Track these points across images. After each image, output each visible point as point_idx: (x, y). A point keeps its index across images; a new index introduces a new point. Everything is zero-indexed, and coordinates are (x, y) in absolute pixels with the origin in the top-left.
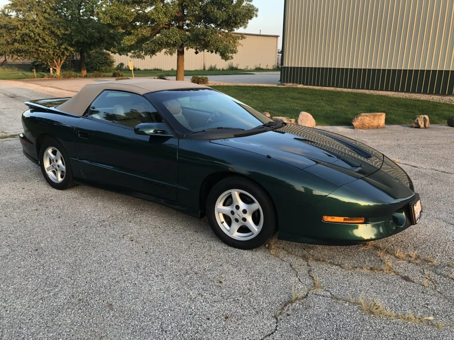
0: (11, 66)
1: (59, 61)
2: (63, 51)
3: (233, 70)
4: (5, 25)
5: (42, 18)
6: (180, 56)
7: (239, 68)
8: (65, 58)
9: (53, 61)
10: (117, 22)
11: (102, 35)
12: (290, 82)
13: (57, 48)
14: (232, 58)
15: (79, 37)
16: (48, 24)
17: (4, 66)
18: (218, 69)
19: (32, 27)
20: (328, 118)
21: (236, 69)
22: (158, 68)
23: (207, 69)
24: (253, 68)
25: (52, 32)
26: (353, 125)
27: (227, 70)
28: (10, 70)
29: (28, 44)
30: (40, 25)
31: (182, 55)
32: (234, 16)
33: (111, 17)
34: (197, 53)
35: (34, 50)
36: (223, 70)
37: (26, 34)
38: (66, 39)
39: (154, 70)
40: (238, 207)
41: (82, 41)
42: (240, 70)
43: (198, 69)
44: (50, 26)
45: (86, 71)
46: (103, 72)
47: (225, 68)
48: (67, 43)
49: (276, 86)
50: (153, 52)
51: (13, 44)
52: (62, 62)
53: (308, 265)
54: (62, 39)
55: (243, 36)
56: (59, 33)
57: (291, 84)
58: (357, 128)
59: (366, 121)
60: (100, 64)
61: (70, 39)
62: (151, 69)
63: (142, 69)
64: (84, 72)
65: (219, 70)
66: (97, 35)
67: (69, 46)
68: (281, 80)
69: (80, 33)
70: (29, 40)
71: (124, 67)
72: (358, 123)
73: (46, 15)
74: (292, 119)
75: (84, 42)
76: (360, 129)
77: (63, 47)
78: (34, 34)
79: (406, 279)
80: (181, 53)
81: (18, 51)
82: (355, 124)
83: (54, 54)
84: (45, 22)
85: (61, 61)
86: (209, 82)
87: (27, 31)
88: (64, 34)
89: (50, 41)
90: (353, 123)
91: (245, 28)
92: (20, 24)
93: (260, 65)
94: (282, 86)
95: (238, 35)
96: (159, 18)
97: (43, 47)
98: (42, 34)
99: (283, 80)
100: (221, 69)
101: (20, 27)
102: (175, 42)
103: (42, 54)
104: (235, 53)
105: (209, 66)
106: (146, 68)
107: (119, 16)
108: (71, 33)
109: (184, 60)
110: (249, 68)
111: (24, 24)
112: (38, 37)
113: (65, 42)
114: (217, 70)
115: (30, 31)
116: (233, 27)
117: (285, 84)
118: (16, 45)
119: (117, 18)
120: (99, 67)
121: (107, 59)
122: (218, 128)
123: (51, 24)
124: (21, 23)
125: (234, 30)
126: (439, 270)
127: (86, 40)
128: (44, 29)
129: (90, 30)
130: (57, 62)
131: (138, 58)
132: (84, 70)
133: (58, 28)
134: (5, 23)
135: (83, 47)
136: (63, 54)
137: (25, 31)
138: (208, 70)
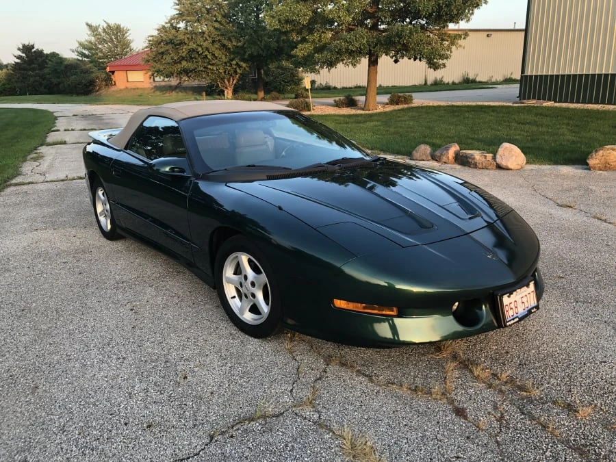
0: (185, 89)
1: (231, 80)
2: (235, 69)
3: (468, 83)
4: (171, 40)
5: (211, 28)
6: (372, 67)
7: (478, 79)
8: (238, 76)
9: (224, 81)
10: (288, 27)
11: (281, 44)
12: (534, 98)
13: (228, 64)
14: (445, 66)
15: (253, 50)
16: (218, 35)
17: (177, 90)
18: (446, 82)
19: (200, 40)
20: (556, 153)
21: (474, 81)
22: (361, 85)
23: (429, 83)
24: (500, 78)
25: (224, 46)
26: (587, 164)
27: (460, 83)
28: (184, 94)
29: (196, 62)
30: (209, 37)
31: (374, 66)
32: (446, 5)
33: (280, 21)
34: (396, 61)
35: (202, 69)
36: (453, 83)
37: (194, 50)
38: (238, 53)
39: (356, 87)
40: (246, 277)
41: (255, 54)
42: (479, 82)
43: (417, 83)
44: (219, 38)
45: (263, 92)
46: (288, 92)
47: (457, 81)
48: (239, 57)
49: (511, 104)
50: (331, 64)
51: (180, 63)
52: (235, 82)
53: (325, 371)
54: (233, 53)
55: (466, 33)
56: (230, 46)
57: (534, 101)
58: (594, 168)
59: (612, 157)
60: (285, 82)
61: (242, 52)
62: (350, 86)
63: (339, 87)
64: (261, 94)
65: (448, 84)
66: (274, 45)
67: (242, 61)
68: (519, 96)
69: (254, 43)
70: (197, 56)
71: (316, 86)
72: (597, 161)
73: (217, 25)
74: (488, 155)
75: (259, 56)
76: (600, 170)
77: (234, 62)
78: (202, 49)
79: (460, 412)
80: (373, 63)
81: (186, 72)
82: (591, 162)
83: (225, 72)
84: (215, 33)
85: (233, 80)
86: (414, 101)
87: (195, 46)
88: (237, 47)
89: (220, 56)
90: (588, 161)
91: (468, 21)
92: (188, 38)
93: (512, 74)
94: (520, 105)
95: (460, 33)
96: (339, 17)
97: (213, 65)
98: (212, 48)
99: (523, 95)
100: (451, 82)
101: (186, 41)
102: (360, 47)
103: (212, 73)
104: (447, 58)
105: (434, 79)
106: (345, 86)
107: (288, 19)
108: (245, 44)
109: (377, 73)
110: (494, 80)
111: (192, 37)
112: (206, 53)
113: (237, 57)
114: (444, 84)
115: (198, 45)
116: (446, 21)
117: (524, 101)
118: (184, 63)
119: (287, 21)
120: (284, 86)
121: (294, 76)
122: (249, 166)
123: (222, 35)
124: (188, 36)
125: (448, 26)
126: (530, 407)
127: (261, 52)
128: (214, 42)
129: (266, 39)
130: (229, 82)
131: (311, 72)
132: (261, 91)
133: (230, 39)
134: (171, 37)
135: (258, 61)
136: (236, 72)
137: (192, 45)
138: (432, 85)
